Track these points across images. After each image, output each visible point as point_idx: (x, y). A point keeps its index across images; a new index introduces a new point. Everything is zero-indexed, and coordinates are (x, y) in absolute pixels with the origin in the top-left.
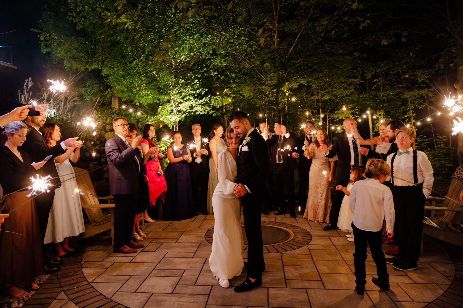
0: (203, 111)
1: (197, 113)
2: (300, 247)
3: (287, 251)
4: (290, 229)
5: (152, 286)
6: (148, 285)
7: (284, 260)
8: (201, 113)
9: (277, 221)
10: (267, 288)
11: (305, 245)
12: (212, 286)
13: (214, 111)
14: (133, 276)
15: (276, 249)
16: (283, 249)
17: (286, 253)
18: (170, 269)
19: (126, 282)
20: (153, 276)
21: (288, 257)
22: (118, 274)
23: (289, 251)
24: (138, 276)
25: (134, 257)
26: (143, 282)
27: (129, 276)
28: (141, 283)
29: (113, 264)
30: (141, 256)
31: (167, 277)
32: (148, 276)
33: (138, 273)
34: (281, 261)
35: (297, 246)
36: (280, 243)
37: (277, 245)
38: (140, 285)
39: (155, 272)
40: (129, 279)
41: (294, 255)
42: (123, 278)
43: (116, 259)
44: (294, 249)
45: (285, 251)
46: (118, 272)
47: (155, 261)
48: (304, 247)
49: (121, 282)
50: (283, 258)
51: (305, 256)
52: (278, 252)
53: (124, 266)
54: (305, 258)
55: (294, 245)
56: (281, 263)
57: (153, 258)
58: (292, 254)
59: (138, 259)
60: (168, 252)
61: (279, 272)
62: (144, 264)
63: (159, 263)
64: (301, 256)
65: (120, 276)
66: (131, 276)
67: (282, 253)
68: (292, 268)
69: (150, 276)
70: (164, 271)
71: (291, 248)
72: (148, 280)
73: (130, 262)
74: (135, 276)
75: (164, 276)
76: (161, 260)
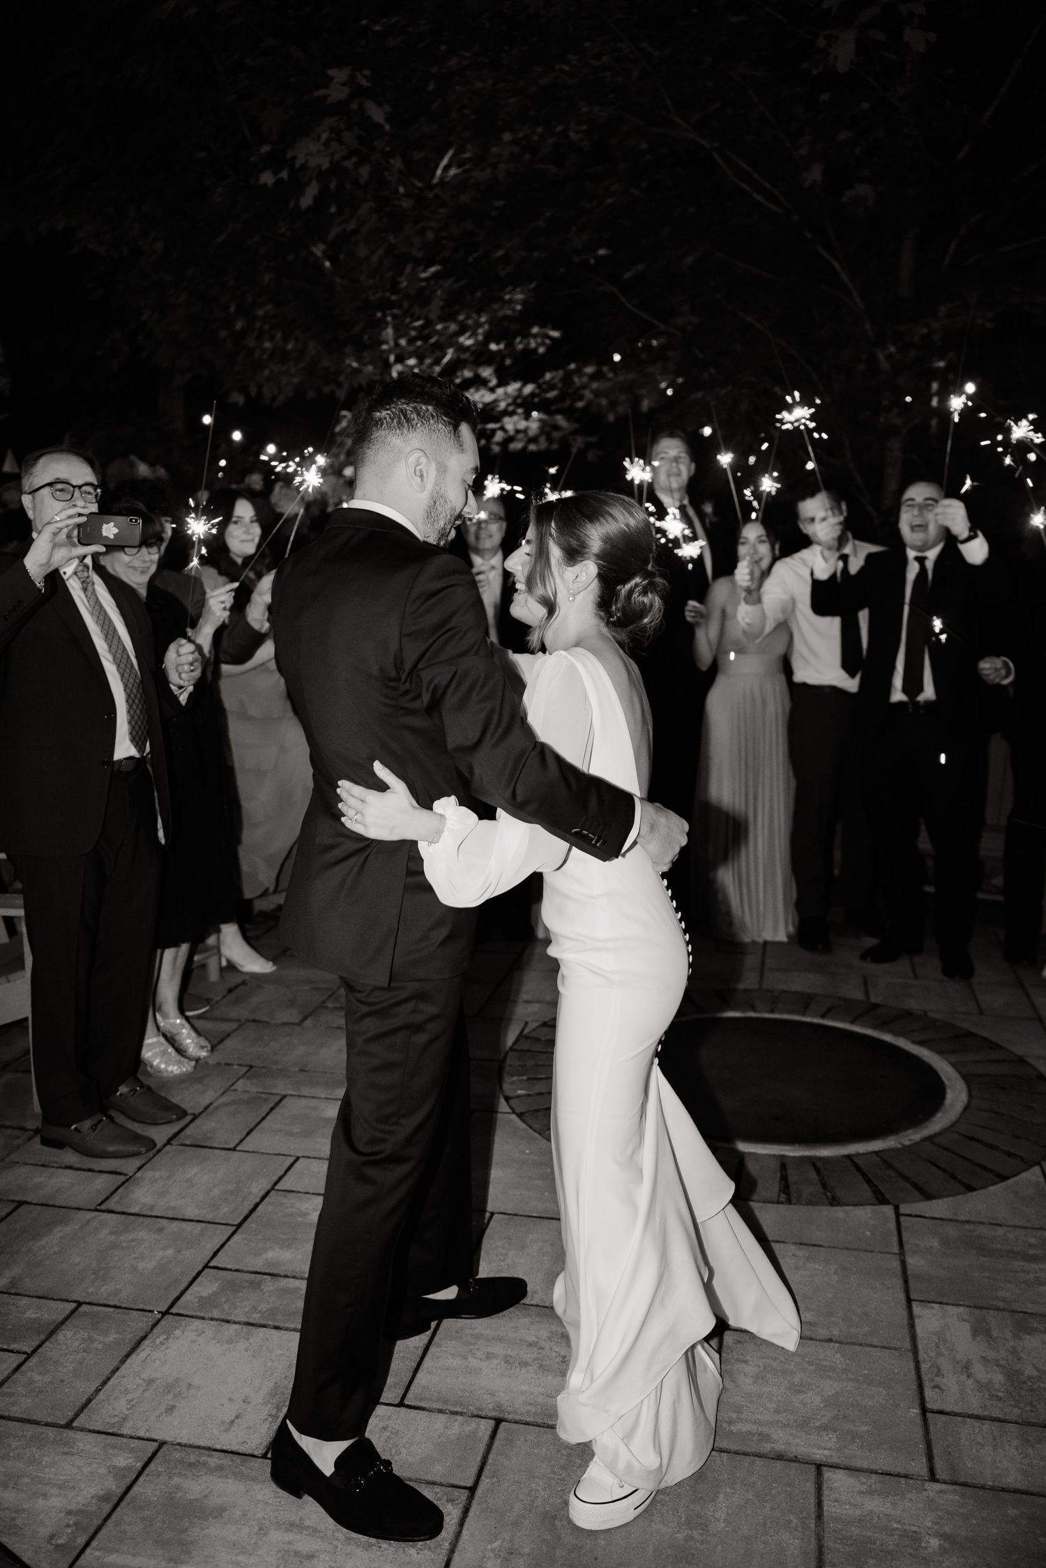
0: (542, 439)
1: (517, 446)
2: (1004, 1178)
3: (928, 1196)
4: (940, 1053)
5: (169, 1388)
6: (151, 1381)
7: (911, 1261)
8: (532, 447)
9: (874, 999)
10: (813, 1468)
11: (1029, 1165)
12: (498, 1421)
13: (593, 439)
14: (90, 1303)
15: (869, 1181)
16: (907, 1179)
17: (924, 1207)
18: (286, 1276)
19: (39, 1346)
20: (192, 1317)
21: (935, 1243)
22: (14, 1282)
23: (940, 1201)
24: (115, 1307)
25: (123, 1178)
26: (128, 1356)
27: (67, 1301)
28: (116, 1364)
29: (9, 1214)
30: (157, 1174)
31: (264, 1326)
32: (164, 1314)
33: (120, 1287)
34: (895, 1264)
35: (985, 1168)
36: (892, 1138)
37: (876, 1153)
38: (107, 1372)
39: (205, 1287)
40: (62, 1323)
41: (967, 1226)
42: (34, 1316)
43: (38, 1180)
44: (970, 1189)
45: (916, 1193)
46: (17, 1270)
47: (225, 1209)
48: (1024, 1175)
49: (14, 1346)
50: (907, 1247)
51: (1033, 1241)
52: (881, 1199)
53: (59, 1232)
54: (1032, 1252)
55: (970, 1160)
56: (899, 1282)
57: (216, 1192)
58: (963, 1218)
59: (142, 1196)
60: (298, 1159)
61: (885, 1348)
62: (161, 1230)
63: (239, 1226)
64: (1011, 1236)
65: (24, 1301)
66: (80, 1304)
67: (904, 1209)
68: (964, 1320)
69: (174, 1310)
70: (256, 1286)
71: (953, 1177)
72: (158, 1341)
73: (96, 1210)
74: (96, 1308)
75: (246, 1320)
76: (257, 1205)
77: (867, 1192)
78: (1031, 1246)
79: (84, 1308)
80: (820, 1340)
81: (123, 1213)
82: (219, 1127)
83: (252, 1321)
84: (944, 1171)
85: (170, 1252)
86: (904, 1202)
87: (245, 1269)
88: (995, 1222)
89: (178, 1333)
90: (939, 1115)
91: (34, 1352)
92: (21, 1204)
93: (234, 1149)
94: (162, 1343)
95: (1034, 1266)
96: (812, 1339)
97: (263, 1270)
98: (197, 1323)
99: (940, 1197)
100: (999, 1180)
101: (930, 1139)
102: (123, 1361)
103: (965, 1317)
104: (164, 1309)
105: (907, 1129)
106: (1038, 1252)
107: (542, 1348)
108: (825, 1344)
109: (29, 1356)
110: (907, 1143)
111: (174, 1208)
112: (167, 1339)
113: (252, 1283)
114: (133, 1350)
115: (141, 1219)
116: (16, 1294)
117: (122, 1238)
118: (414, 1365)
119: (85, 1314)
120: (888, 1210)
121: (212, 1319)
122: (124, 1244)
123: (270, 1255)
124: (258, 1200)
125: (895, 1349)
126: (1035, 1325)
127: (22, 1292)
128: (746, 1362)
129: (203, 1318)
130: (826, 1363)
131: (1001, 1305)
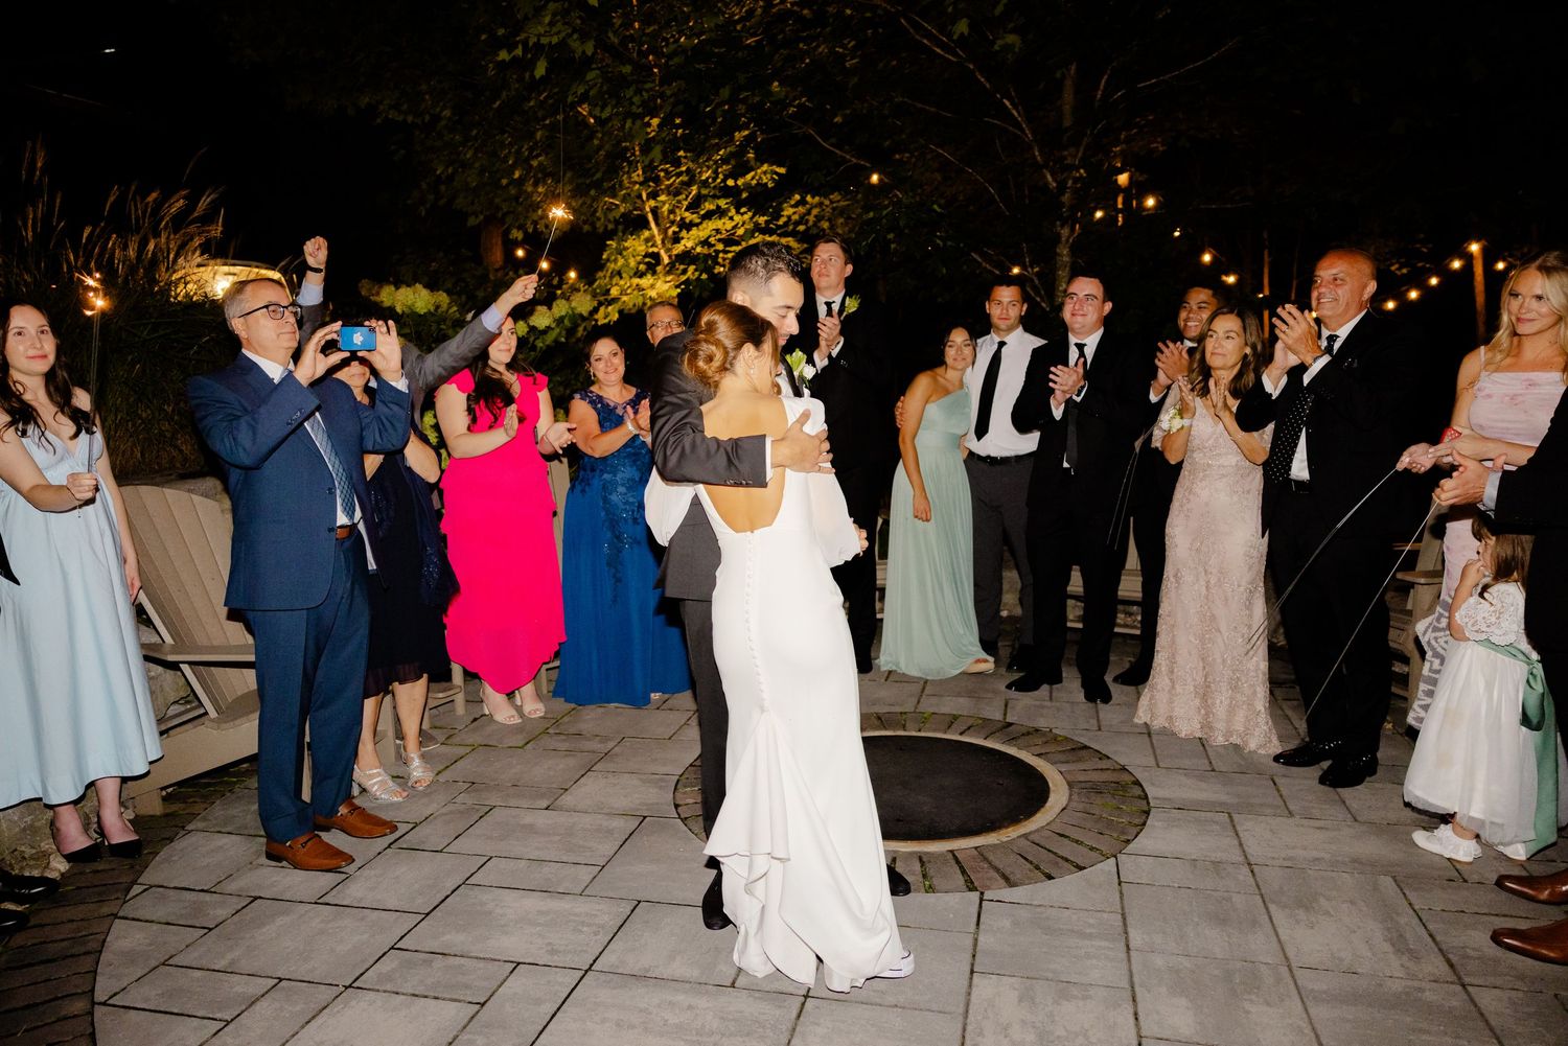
2: (1081, 869)
3: (1010, 882)
7: (983, 939)
9: (984, 714)
11: (1106, 857)
14: (289, 980)
15: (963, 872)
16: (997, 870)
17: (1007, 894)
18: (455, 955)
19: (239, 1015)
20: (369, 990)
21: (1007, 923)
22: (232, 962)
23: (1020, 888)
24: (309, 982)
25: (344, 876)
26: (308, 1023)
27: (272, 978)
28: (296, 1029)
29: (243, 908)
30: (373, 872)
31: (426, 997)
32: (346, 988)
33: (317, 966)
34: (969, 942)
35: (1067, 860)
36: (993, 835)
37: (976, 848)
38: (288, 1036)
39: (385, 966)
40: (263, 996)
41: (1039, 910)
42: (241, 990)
43: (274, 879)
44: (1050, 877)
45: (1003, 881)
46: (236, 953)
47: (420, 901)
48: (1099, 866)
49: (218, 1016)
50: (982, 926)
51: (1091, 921)
52: (971, 887)
53: (280, 921)
54: (1088, 931)
55: (1055, 854)
56: (968, 957)
57: (417, 886)
58: (1035, 903)
59: (357, 890)
60: (491, 858)
61: (940, 1012)
62: (363, 919)
63: (428, 914)
64: (1075, 917)
65: (236, 978)
66: (281, 980)
67: (988, 895)
68: (1015, 989)
69: (354, 985)
70: (429, 963)
71: (1037, 868)
72: (336, 1010)
73: (316, 903)
74: (293, 983)
75: (413, 992)
76: (447, 897)
77: (960, 880)
78: (1091, 926)
79: (283, 983)
80: (887, 1006)
81: (336, 905)
82: (432, 835)
83: (417, 993)
84: (1031, 863)
85: (366, 936)
86: (989, 888)
87: (423, 950)
88: (1064, 906)
89: (353, 1003)
90: (1038, 815)
91: (232, 1020)
92: (256, 898)
93: (441, 852)
94: (338, 1012)
95: (1087, 942)
96: (880, 1005)
97: (437, 951)
98: (371, 994)
99: (1022, 884)
100: (1076, 870)
101: (1025, 836)
102: (303, 1027)
103: (1016, 986)
104: (347, 984)
105: (1007, 827)
106: (1093, 931)
107: (650, 1013)
108: (890, 1009)
109: (228, 1023)
110: (1005, 839)
111: (379, 900)
112: (345, 1006)
113: (424, 961)
114: (314, 1017)
115: (349, 909)
116: (232, 973)
117: (330, 925)
118: (540, 1028)
119: (283, 988)
120: (975, 896)
121: (385, 991)
122: (330, 931)
123: (448, 937)
124: (449, 893)
125: (950, 1013)
126: (1075, 993)
127: (237, 971)
128: (818, 1024)
129: (378, 991)
130: (886, 1025)
131: (1050, 975)
